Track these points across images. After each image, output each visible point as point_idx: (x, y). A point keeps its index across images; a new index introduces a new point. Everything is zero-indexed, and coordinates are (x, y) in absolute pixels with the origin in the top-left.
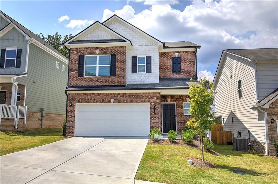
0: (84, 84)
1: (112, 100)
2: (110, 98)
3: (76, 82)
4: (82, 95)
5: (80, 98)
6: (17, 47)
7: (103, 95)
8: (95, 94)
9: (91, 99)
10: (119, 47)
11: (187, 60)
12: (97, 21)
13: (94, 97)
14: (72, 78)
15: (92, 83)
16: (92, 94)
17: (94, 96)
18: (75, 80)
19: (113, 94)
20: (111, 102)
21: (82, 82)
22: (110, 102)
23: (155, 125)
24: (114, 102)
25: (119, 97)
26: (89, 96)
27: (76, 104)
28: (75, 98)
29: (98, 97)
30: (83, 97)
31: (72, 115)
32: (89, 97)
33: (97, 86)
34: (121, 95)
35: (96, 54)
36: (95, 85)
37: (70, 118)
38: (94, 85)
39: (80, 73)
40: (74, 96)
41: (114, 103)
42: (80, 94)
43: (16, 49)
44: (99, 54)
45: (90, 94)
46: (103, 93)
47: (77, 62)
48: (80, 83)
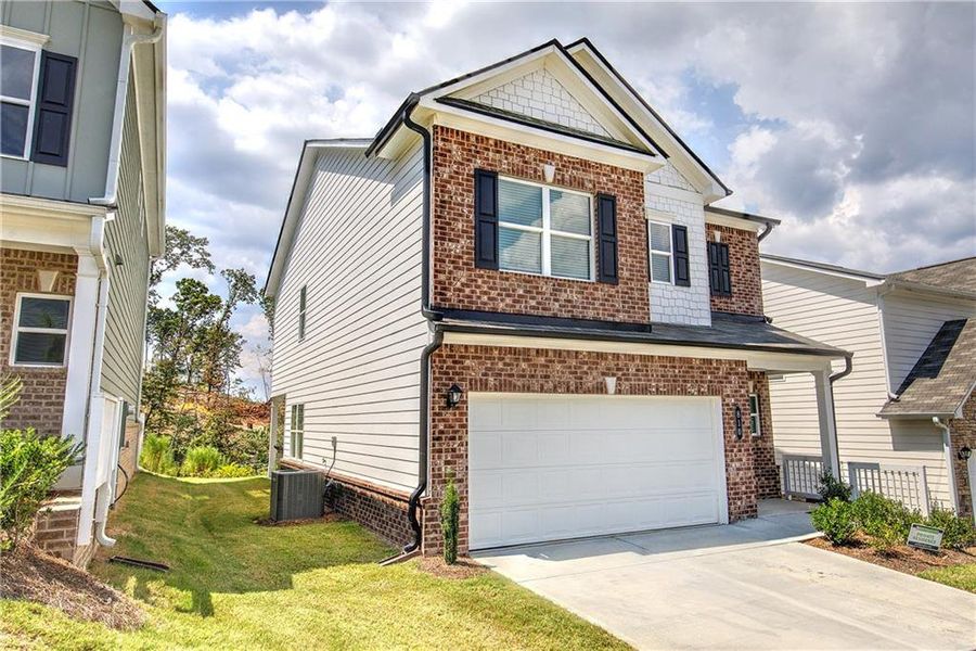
0: (501, 305)
1: (611, 382)
2: (603, 374)
3: (467, 291)
4: (496, 352)
5: (490, 369)
7: (577, 357)
8: (547, 351)
9: (533, 376)
10: (624, 172)
11: (743, 259)
12: (552, 41)
13: (543, 366)
14: (450, 272)
15: (533, 303)
16: (537, 351)
17: (542, 360)
18: (463, 280)
19: (610, 357)
20: (606, 393)
21: (493, 294)
22: (601, 389)
24: (619, 392)
25: (632, 370)
26: (524, 360)
27: (470, 393)
28: (468, 368)
29: (558, 367)
30: (500, 365)
31: (454, 450)
32: (524, 365)
33: (555, 317)
34: (638, 362)
35: (542, 178)
36: (547, 314)
37: (447, 463)
38: (541, 312)
39: (485, 254)
40: (461, 357)
41: (616, 393)
42: (487, 349)
44: (552, 184)
45: (527, 351)
46: (577, 352)
47: (470, 199)
48: (485, 298)
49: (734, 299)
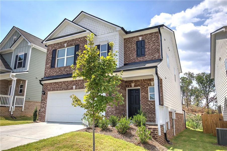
0: (54, 74)
1: (74, 87)
2: (73, 85)
3: (49, 73)
4: (53, 84)
5: (51, 87)
6: (24, 52)
7: (67, 82)
8: (62, 82)
9: (58, 87)
10: (82, 38)
11: (151, 42)
12: (65, 19)
13: (61, 85)
14: (47, 70)
15: (60, 73)
16: (60, 82)
17: (61, 84)
18: (49, 71)
19: (75, 81)
20: (73, 89)
21: (53, 72)
22: (72, 89)
23: (110, 111)
24: (76, 89)
25: (80, 83)
26: (57, 84)
27: (48, 92)
28: (48, 87)
29: (64, 85)
30: (53, 86)
31: (44, 102)
32: (57, 85)
33: (64, 74)
34: (81, 81)
35: (64, 47)
36: (62, 74)
37: (43, 105)
38: (61, 74)
39: (53, 66)
40: (47, 85)
41: (75, 89)
42: (51, 83)
43: (24, 54)
44: (66, 47)
45: (58, 82)
46: (68, 81)
47: (51, 56)
48: (52, 74)
49: (146, 56)
